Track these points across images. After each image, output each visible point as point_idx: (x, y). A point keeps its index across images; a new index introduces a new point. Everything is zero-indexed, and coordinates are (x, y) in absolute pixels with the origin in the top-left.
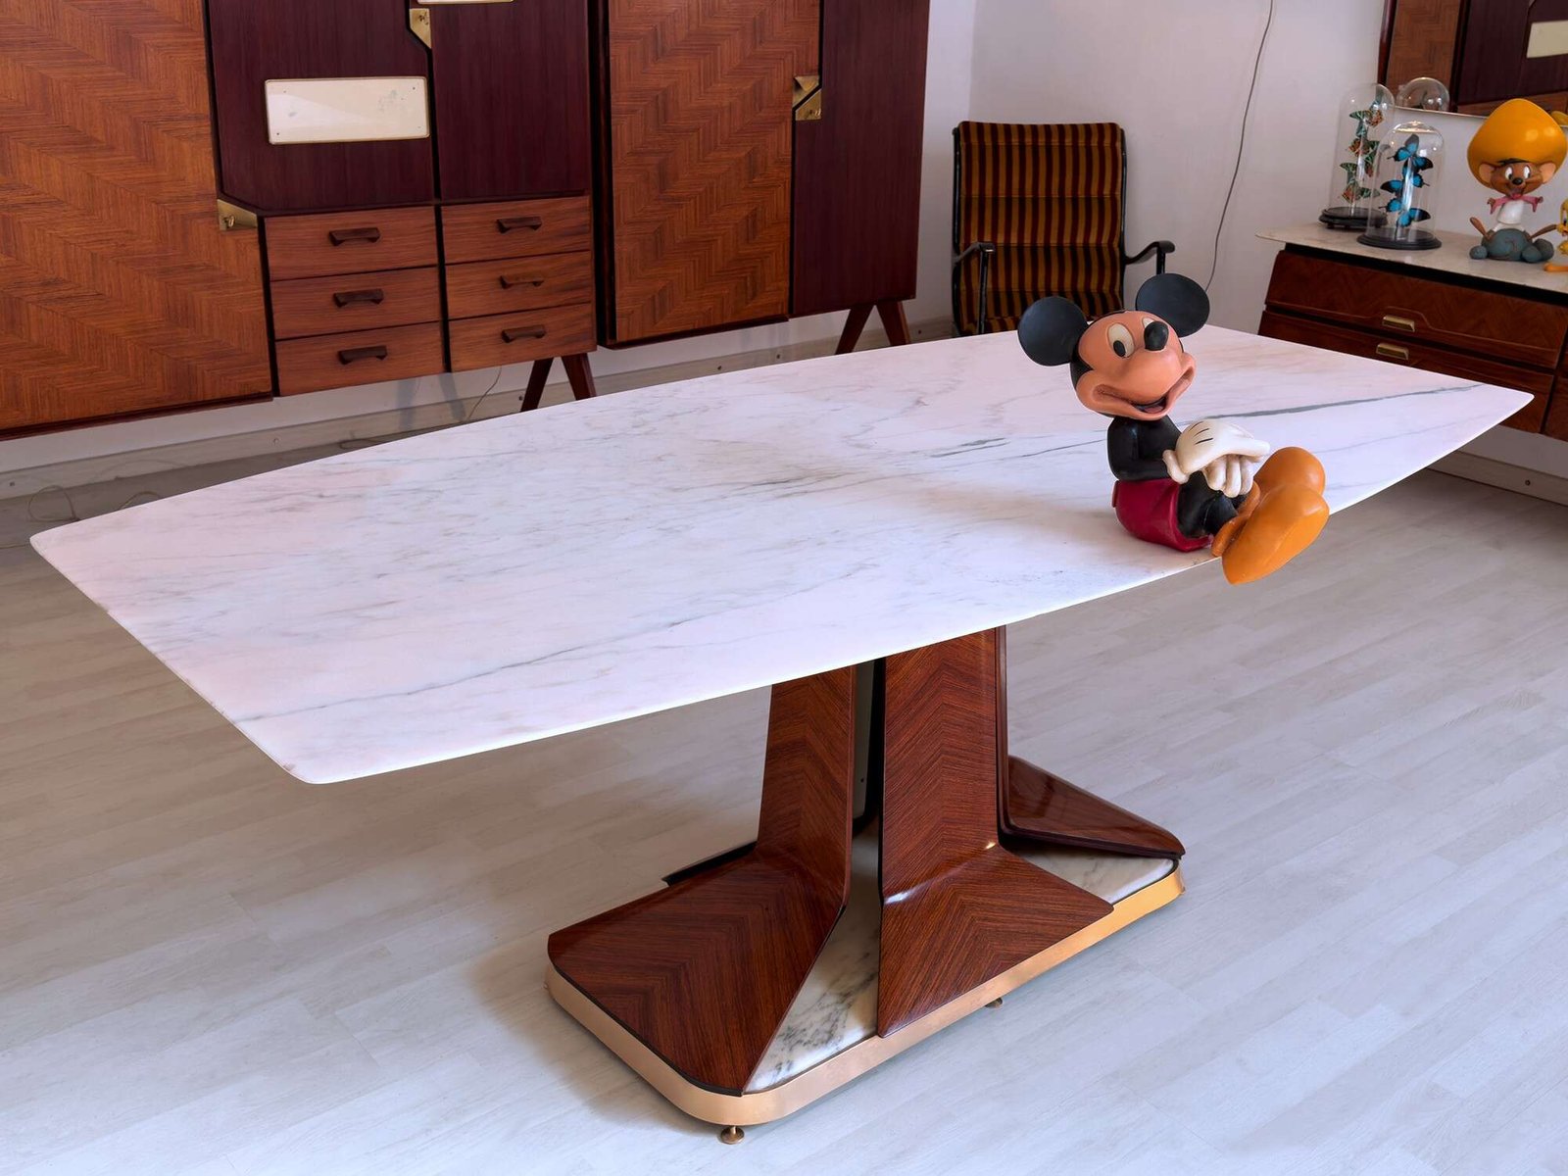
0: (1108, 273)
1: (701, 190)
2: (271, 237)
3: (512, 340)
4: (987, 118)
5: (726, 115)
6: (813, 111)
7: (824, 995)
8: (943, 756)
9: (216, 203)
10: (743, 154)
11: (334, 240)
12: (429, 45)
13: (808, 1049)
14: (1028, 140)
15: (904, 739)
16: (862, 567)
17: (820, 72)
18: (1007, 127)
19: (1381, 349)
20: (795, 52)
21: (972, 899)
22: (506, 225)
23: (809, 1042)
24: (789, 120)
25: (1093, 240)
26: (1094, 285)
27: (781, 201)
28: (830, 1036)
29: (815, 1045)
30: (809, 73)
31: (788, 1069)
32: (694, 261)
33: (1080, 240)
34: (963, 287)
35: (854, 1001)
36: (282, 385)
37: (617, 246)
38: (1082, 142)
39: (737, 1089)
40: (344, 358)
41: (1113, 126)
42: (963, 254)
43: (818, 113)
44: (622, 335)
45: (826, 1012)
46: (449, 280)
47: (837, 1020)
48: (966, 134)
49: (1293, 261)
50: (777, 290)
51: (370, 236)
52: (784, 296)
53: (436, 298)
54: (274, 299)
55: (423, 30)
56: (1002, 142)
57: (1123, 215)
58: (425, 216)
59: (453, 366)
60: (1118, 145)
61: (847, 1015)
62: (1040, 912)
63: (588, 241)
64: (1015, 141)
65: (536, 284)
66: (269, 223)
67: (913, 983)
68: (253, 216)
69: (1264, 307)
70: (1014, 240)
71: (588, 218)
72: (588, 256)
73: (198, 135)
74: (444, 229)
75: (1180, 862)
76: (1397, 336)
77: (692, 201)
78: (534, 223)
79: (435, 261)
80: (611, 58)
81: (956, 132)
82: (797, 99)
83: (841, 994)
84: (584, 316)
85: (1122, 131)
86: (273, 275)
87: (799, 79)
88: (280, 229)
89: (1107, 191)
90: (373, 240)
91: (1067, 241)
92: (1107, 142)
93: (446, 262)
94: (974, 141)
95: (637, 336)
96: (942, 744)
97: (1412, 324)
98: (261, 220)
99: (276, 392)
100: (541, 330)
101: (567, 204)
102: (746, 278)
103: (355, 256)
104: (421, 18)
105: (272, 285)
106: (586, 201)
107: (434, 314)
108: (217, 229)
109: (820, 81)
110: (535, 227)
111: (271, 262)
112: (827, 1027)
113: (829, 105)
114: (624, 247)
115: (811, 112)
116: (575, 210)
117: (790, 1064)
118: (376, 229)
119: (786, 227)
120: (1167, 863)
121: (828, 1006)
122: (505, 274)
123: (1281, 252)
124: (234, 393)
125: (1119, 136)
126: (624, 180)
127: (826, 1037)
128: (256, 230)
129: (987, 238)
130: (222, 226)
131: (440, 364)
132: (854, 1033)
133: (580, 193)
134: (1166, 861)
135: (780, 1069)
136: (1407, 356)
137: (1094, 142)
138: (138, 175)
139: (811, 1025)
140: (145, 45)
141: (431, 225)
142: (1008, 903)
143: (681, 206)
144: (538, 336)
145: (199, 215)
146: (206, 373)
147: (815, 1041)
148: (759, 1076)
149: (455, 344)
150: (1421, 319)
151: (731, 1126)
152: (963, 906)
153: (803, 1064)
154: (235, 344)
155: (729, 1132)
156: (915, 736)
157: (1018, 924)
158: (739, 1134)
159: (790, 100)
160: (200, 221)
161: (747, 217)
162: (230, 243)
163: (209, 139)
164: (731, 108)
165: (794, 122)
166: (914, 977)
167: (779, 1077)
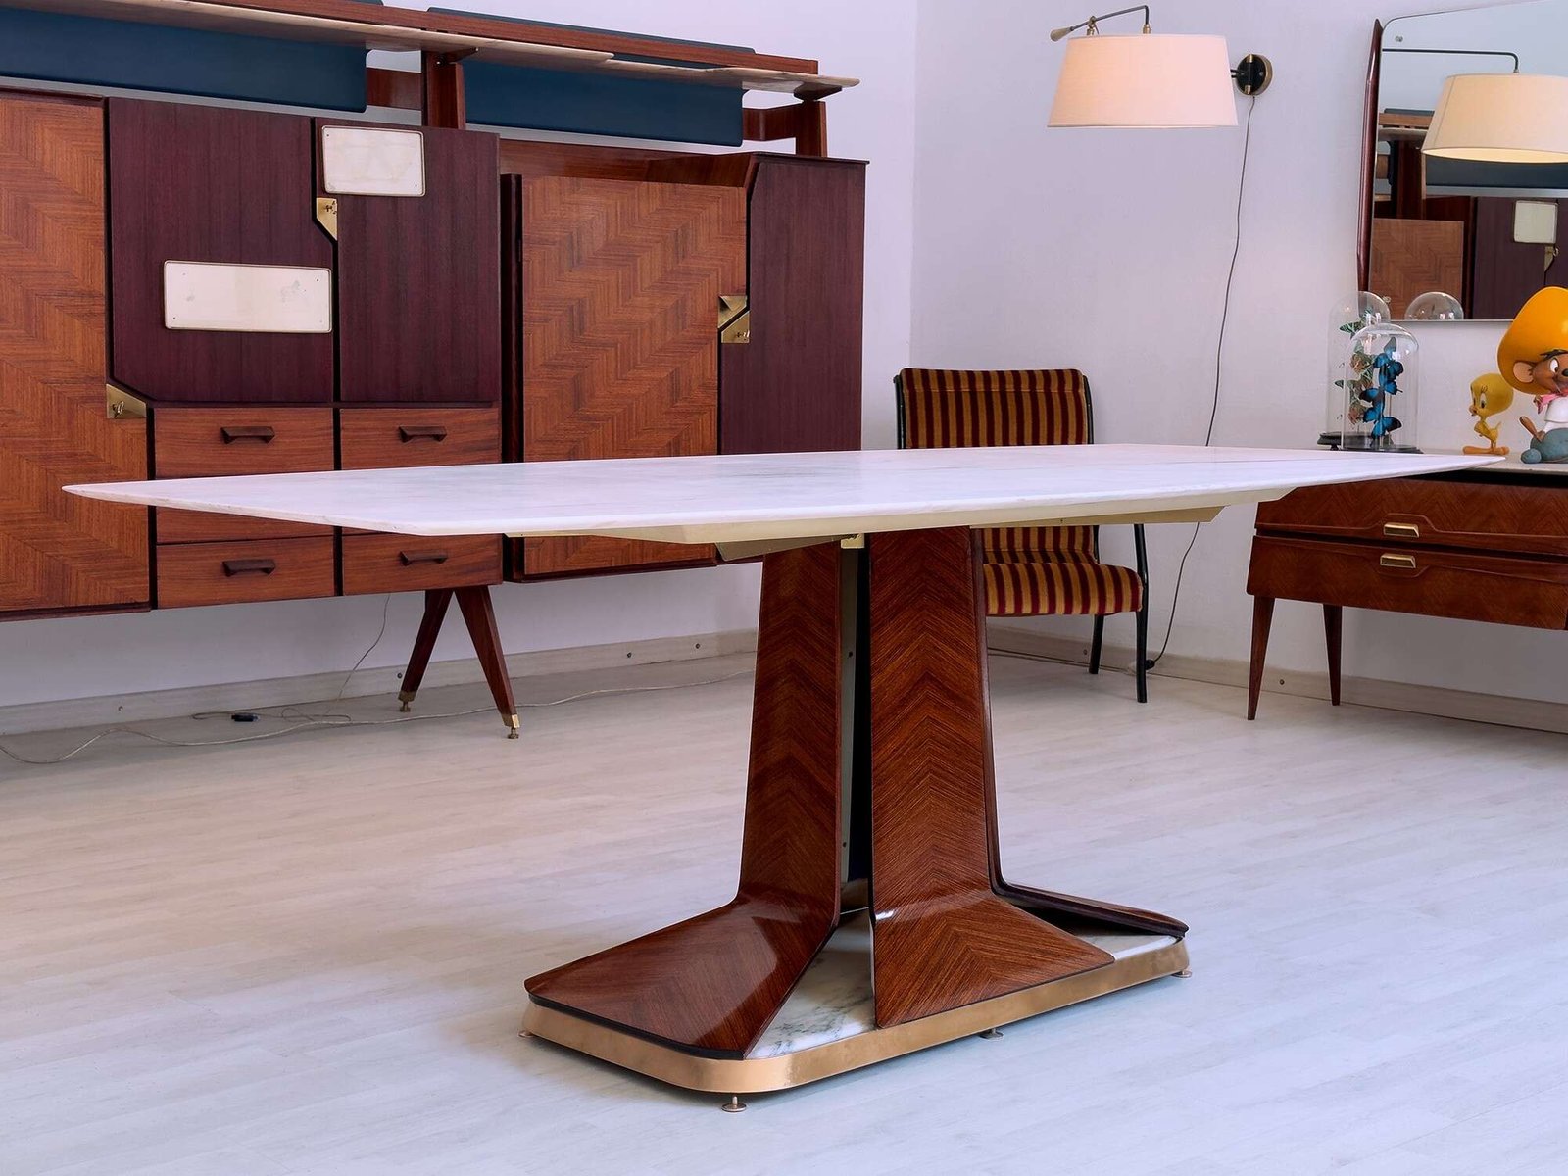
1: (619, 410)
2: (160, 428)
3: (411, 562)
4: (932, 365)
5: (647, 332)
6: (741, 333)
7: (819, 1008)
8: (930, 775)
9: (105, 387)
10: (666, 374)
11: (225, 437)
12: (335, 236)
13: (807, 1035)
14: (980, 387)
15: (891, 746)
17: (747, 292)
19: (1385, 561)
20: (720, 269)
21: (964, 929)
22: (408, 433)
23: (808, 1031)
24: (715, 343)
27: (707, 429)
28: (828, 1027)
29: (814, 1033)
30: (735, 292)
31: (789, 1046)
35: (849, 1011)
36: (161, 596)
39: (739, 1052)
40: (228, 571)
41: (1075, 373)
43: (746, 337)
44: (530, 568)
45: (820, 1016)
47: (834, 1020)
48: (907, 381)
51: (264, 435)
55: (329, 221)
56: (950, 389)
58: (323, 417)
59: (346, 587)
60: (1082, 391)
61: (843, 1017)
64: (965, 389)
66: (160, 413)
68: (143, 405)
69: (1253, 532)
71: (497, 433)
73: (92, 314)
74: (342, 433)
75: (1184, 937)
76: (1398, 544)
77: (610, 422)
78: (439, 432)
80: (524, 263)
81: (898, 381)
82: (723, 320)
83: (835, 1007)
84: (487, 542)
85: (1085, 378)
86: (158, 470)
87: (724, 298)
88: (168, 421)
90: (266, 439)
92: (1069, 388)
94: (919, 388)
95: (547, 569)
96: (929, 762)
97: (1415, 529)
98: (150, 412)
99: (153, 603)
100: (443, 553)
101: (474, 415)
103: (247, 456)
104: (328, 208)
106: (494, 413)
108: (104, 415)
109: (748, 302)
110: (439, 438)
111: (159, 457)
112: (825, 1023)
113: (756, 326)
115: (738, 334)
116: (482, 423)
118: (271, 428)
120: (1171, 938)
121: (823, 1013)
124: (110, 599)
125: (1082, 382)
126: (535, 393)
127: (825, 1028)
128: (145, 420)
130: (110, 415)
131: (331, 585)
132: (852, 1027)
133: (489, 404)
134: (1169, 936)
135: (780, 1044)
136: (1414, 564)
137: (1054, 389)
138: (25, 351)
139: (808, 1023)
140: (44, 214)
141: (328, 429)
142: (1003, 939)
143: (597, 427)
144: (439, 561)
145: (86, 399)
146: (80, 574)
147: (812, 1030)
148: (759, 1048)
149: (347, 563)
150: (1425, 523)
151: (733, 1094)
152: (957, 935)
153: (804, 1042)
154: (114, 545)
155: (731, 1103)
156: (901, 745)
157: (1015, 958)
158: (741, 1105)
159: (715, 320)
160: (87, 406)
161: (670, 444)
162: (117, 432)
163: (103, 320)
164: (652, 322)
165: (720, 344)
166: (910, 984)
167: (780, 1050)
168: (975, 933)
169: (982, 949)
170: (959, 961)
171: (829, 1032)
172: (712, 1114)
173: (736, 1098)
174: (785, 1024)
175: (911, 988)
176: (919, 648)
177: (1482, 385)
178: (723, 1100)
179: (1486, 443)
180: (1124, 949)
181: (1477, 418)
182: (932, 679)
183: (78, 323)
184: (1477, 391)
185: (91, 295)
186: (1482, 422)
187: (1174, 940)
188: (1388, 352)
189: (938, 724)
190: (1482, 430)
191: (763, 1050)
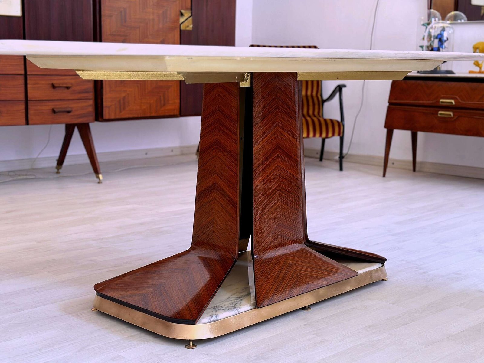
0: (316, 107)
3: (57, 112)
5: (152, 23)
8: (279, 192)
13: (225, 311)
17: (191, 9)
19: (440, 114)
21: (294, 262)
23: (225, 309)
25: (309, 93)
26: (311, 112)
28: (234, 307)
30: (186, 9)
31: (216, 317)
32: (138, 86)
35: (243, 299)
39: (193, 322)
43: (191, 26)
44: (106, 116)
45: (231, 302)
46: (28, 82)
47: (237, 304)
50: (174, 103)
52: (177, 106)
53: (22, 89)
59: (30, 122)
61: (241, 302)
65: (67, 88)
69: (387, 104)
75: (385, 264)
76: (446, 107)
79: (22, 72)
82: (182, 20)
83: (237, 297)
84: (89, 105)
87: (183, 11)
93: (28, 73)
95: (113, 116)
96: (279, 186)
97: (453, 102)
100: (69, 109)
102: (160, 96)
107: (22, 97)
109: (192, 13)
112: (233, 305)
113: (194, 23)
115: (188, 26)
117: (217, 315)
121: (231, 300)
122: (54, 82)
127: (232, 308)
131: (24, 120)
132: (246, 307)
134: (378, 263)
135: (212, 316)
139: (225, 305)
142: (311, 265)
144: (69, 112)
147: (227, 309)
148: (203, 318)
149: (31, 112)
150: (457, 99)
151: (190, 341)
152: (290, 264)
153: (222, 315)
155: (189, 344)
157: (316, 274)
158: (194, 345)
159: (178, 20)
164: (153, 19)
165: (181, 30)
166: (271, 287)
167: (212, 319)
168: (298, 263)
169: (301, 270)
170: (292, 275)
171: (235, 310)
172: (181, 350)
173: (191, 342)
174: (214, 306)
175: (271, 288)
176: (274, 134)
177: (477, 46)
178: (186, 343)
179: (477, 69)
180: (362, 269)
182: (280, 148)
184: (475, 48)
187: (381, 265)
188: (442, 32)
189: (283, 169)
191: (205, 319)
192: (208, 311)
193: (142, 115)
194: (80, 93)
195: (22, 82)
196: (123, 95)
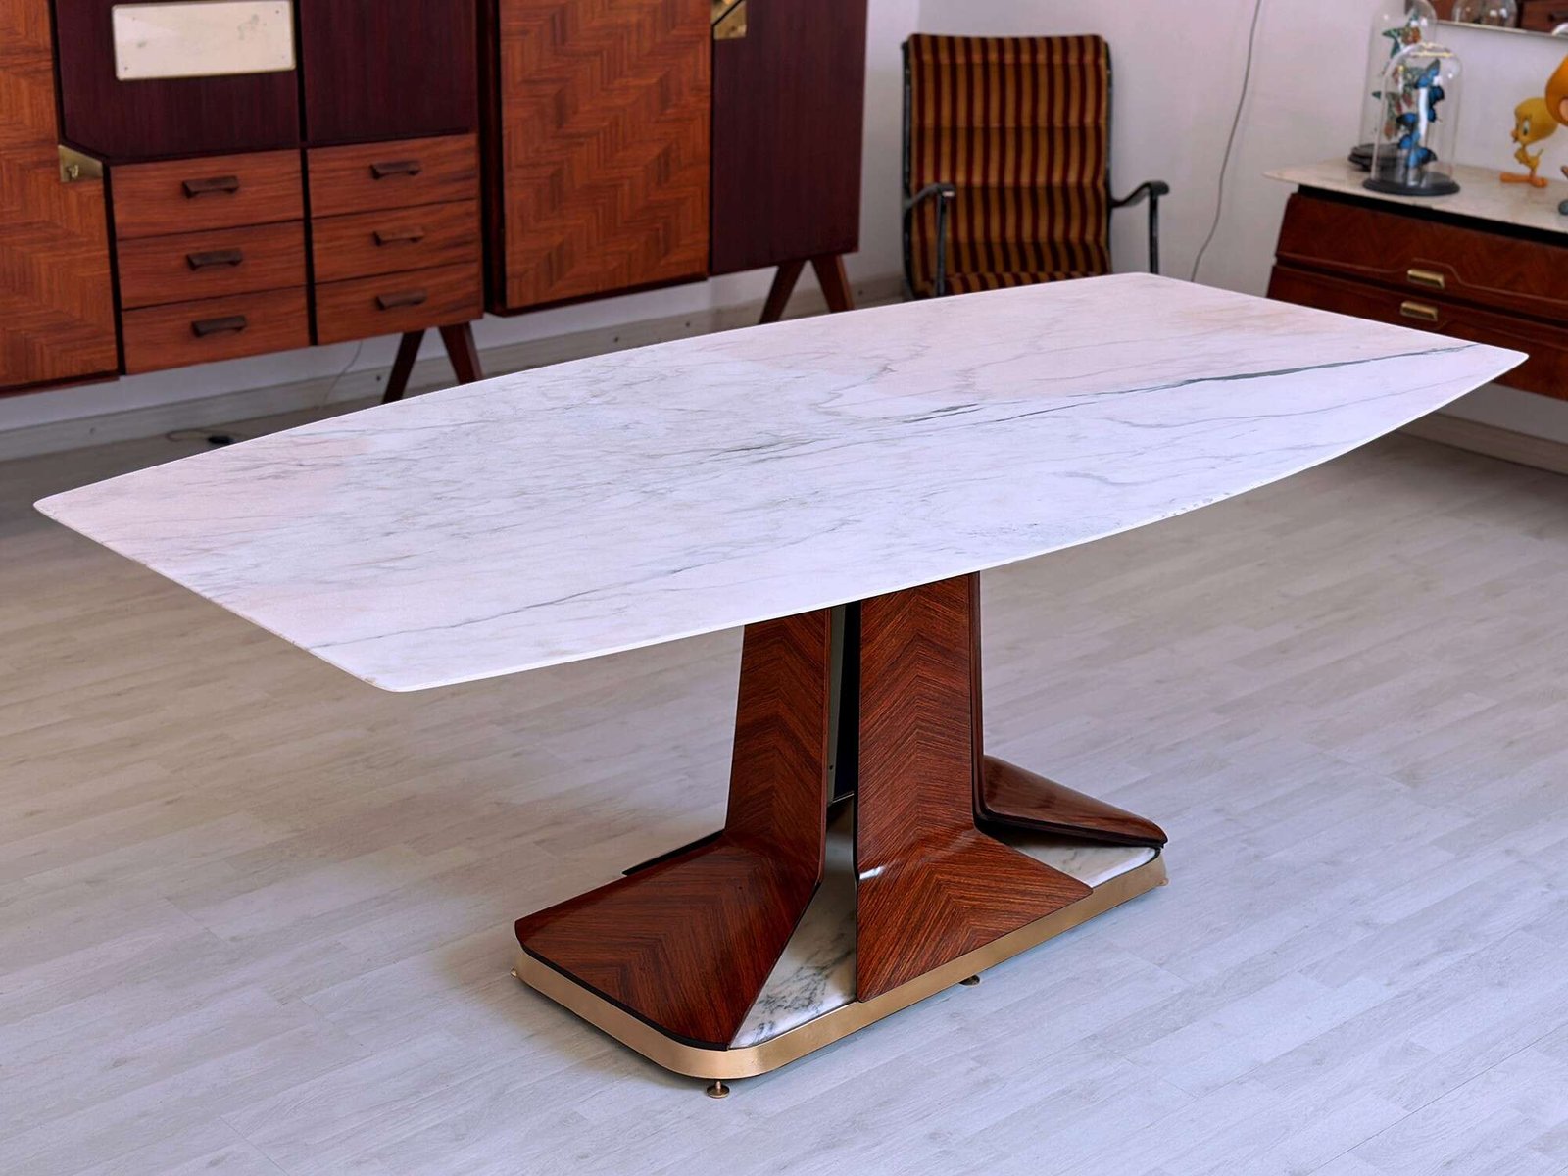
0: (1091, 219)
1: (605, 124)
2: (119, 188)
3: (387, 307)
4: (943, 30)
5: (634, 35)
6: (735, 27)
7: (802, 968)
8: (917, 730)
9: (57, 149)
10: (654, 80)
11: (187, 192)
13: (789, 1012)
14: (993, 56)
15: (879, 711)
16: (844, 523)
18: (967, 41)
19: (1407, 309)
21: (946, 877)
22: (380, 171)
23: (789, 1006)
24: (708, 40)
25: (1073, 178)
26: (1074, 234)
27: (698, 135)
28: (811, 1001)
29: (796, 1009)
31: (771, 1029)
32: (597, 210)
33: (1057, 178)
34: (916, 238)
35: (832, 973)
36: (129, 363)
37: (507, 194)
38: (1057, 59)
39: (723, 1044)
40: (197, 331)
41: (1096, 39)
42: (916, 198)
43: (742, 30)
44: (513, 301)
45: (805, 982)
46: (315, 236)
47: (816, 989)
48: (916, 48)
49: (1307, 206)
50: (694, 243)
51: (228, 187)
52: (702, 250)
53: (300, 257)
54: (120, 262)
56: (961, 59)
57: (1109, 148)
58: (290, 160)
59: (321, 337)
60: (1102, 61)
61: (825, 984)
62: (1018, 892)
63: (474, 187)
64: (977, 58)
65: (414, 240)
66: (119, 173)
67: (890, 954)
68: (98, 164)
69: (1273, 260)
70: (977, 180)
71: (474, 161)
72: (474, 206)
73: (38, 71)
74: (311, 176)
75: (1162, 850)
76: (1423, 293)
77: (595, 138)
78: (412, 167)
79: (300, 213)
81: (905, 47)
82: (717, 14)
83: (817, 968)
84: (468, 277)
85: (1107, 46)
86: (119, 233)
88: (127, 179)
89: (1089, 119)
90: (231, 191)
91: (1041, 179)
92: (1089, 58)
93: (313, 215)
94: (927, 57)
95: (531, 300)
96: (917, 718)
97: (1440, 279)
98: (106, 172)
99: (121, 370)
100: (418, 296)
101: (451, 144)
102: (657, 230)
103: (211, 211)
105: (119, 245)
106: (471, 140)
107: (298, 275)
108: (58, 180)
110: (413, 173)
111: (118, 219)
112: (807, 994)
113: (752, 18)
114: (516, 195)
115: (734, 29)
116: (458, 152)
117: (773, 1025)
118: (234, 178)
119: (705, 168)
120: (1149, 852)
121: (805, 978)
122: (380, 229)
123: (1293, 196)
124: (76, 371)
125: (1103, 50)
126: (514, 113)
127: (806, 1002)
128: (101, 180)
129: (945, 178)
130: (64, 178)
131: (305, 336)
132: (833, 999)
133: (465, 131)
134: (1148, 848)
135: (763, 1028)
136: (1435, 317)
137: (1073, 60)
139: (791, 994)
141: (296, 172)
142: (985, 882)
143: (582, 144)
144: (417, 302)
145: (39, 164)
146: (45, 348)
147: (794, 1005)
148: (742, 1034)
149: (322, 312)
150: (1453, 275)
151: (717, 1080)
152: (939, 884)
154: (77, 314)
155: (715, 1087)
156: (890, 708)
157: (994, 904)
158: (725, 1089)
159: (708, 14)
160: (39, 171)
161: (658, 157)
162: (73, 196)
163: (50, 76)
164: (639, 25)
165: (713, 41)
166: (891, 948)
167: (762, 1036)
168: (957, 879)
169: (962, 897)
170: (941, 914)
173: (719, 1084)
174: (768, 996)
175: (892, 952)
177: (1527, 112)
178: (707, 1086)
179: (1525, 170)
180: (1102, 872)
181: (1518, 145)
182: (923, 638)
183: (24, 84)
184: (1521, 116)
185: (37, 51)
186: (1523, 149)
189: (928, 681)
190: (1522, 157)
191: (746, 1036)
192: (756, 1011)
193: (608, 287)
194: (447, 247)
195: (299, 237)
196: (557, 239)
